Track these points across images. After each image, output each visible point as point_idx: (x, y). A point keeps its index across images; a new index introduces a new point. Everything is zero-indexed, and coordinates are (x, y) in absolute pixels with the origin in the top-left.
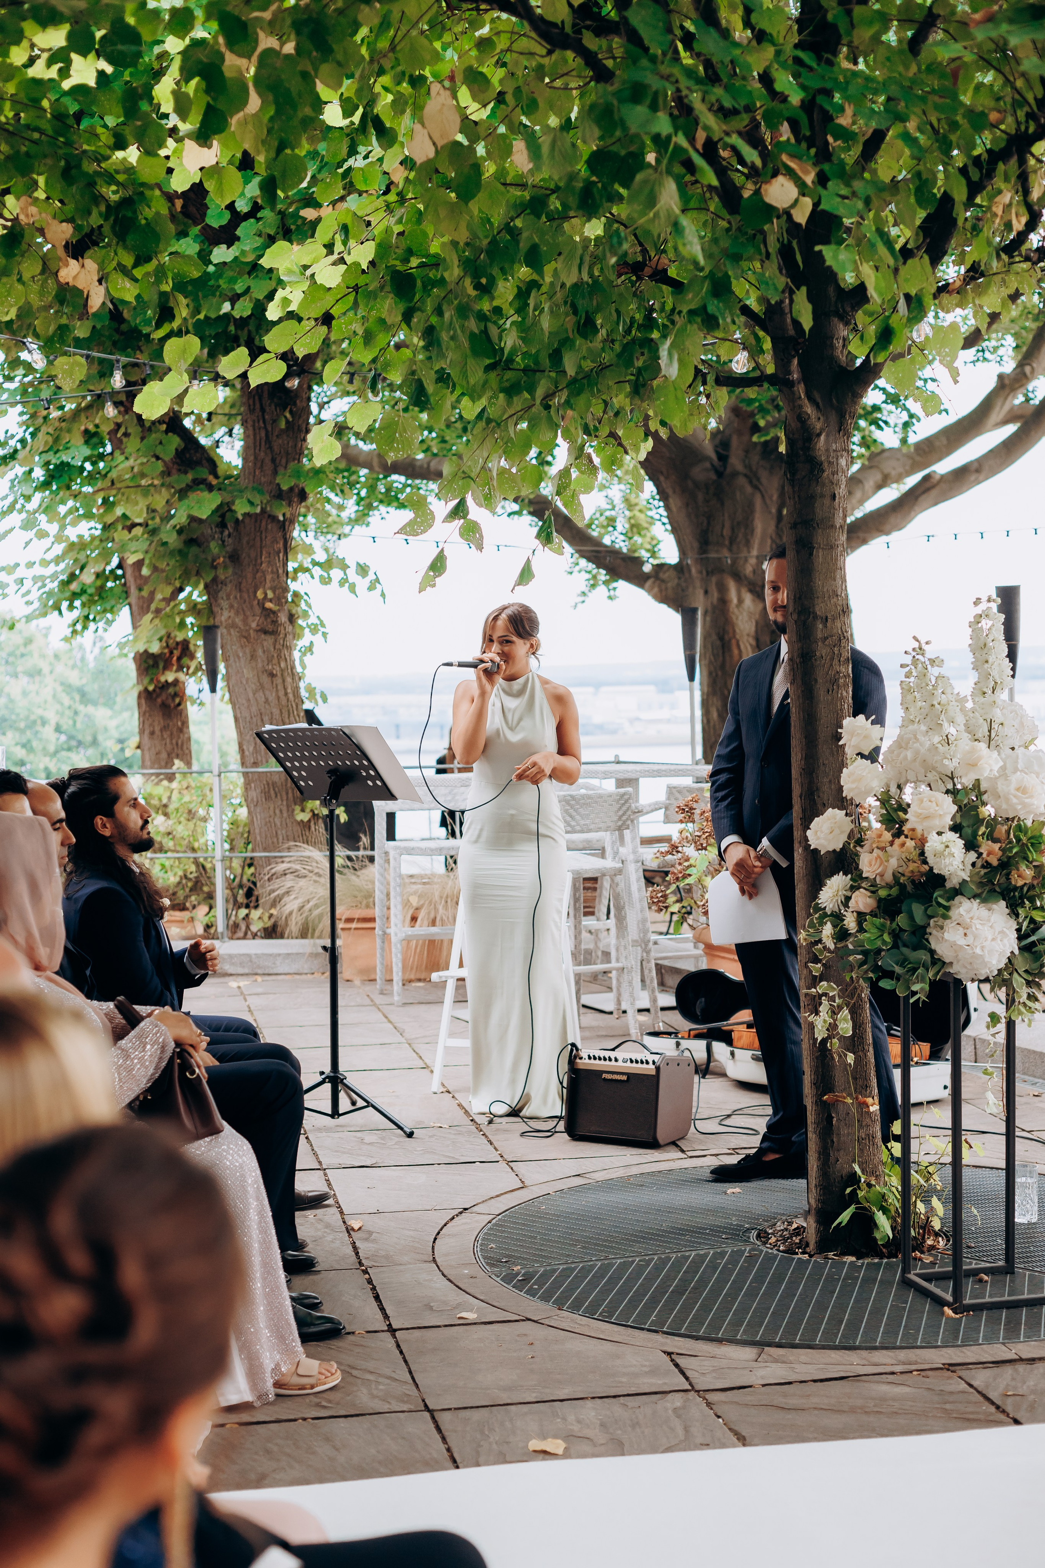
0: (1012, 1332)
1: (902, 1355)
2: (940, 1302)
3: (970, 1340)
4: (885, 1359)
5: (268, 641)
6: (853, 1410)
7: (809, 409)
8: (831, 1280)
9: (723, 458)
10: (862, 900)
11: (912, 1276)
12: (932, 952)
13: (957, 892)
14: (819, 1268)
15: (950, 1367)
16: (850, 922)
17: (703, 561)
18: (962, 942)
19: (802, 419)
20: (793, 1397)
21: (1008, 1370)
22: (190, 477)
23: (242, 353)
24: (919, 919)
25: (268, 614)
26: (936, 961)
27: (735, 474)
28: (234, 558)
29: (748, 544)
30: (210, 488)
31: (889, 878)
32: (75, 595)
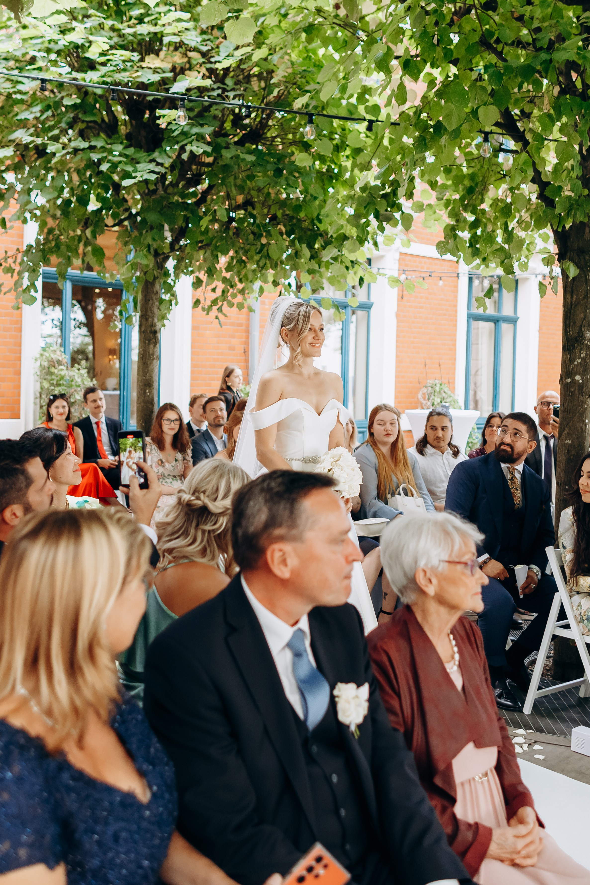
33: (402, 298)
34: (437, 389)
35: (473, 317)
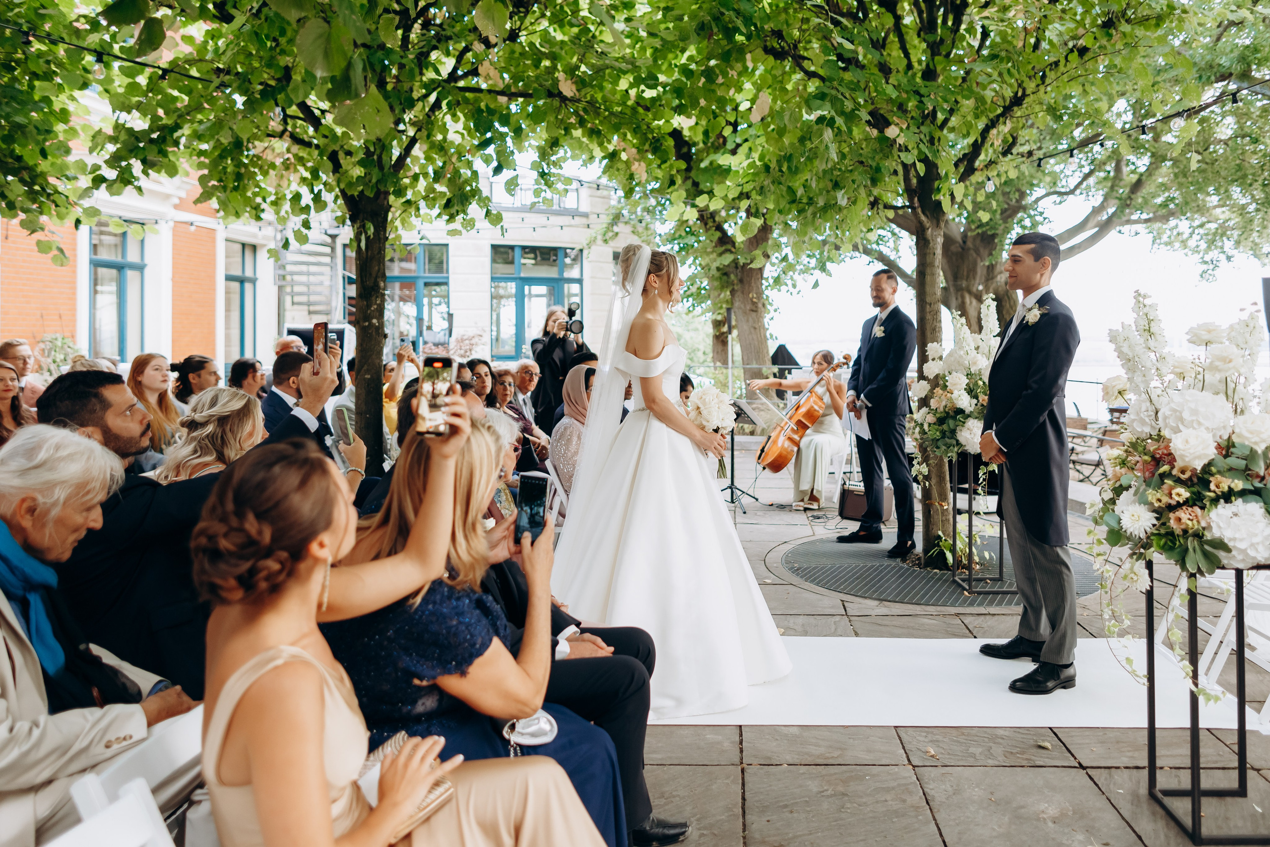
0: (991, 603)
1: (939, 608)
2: (964, 589)
3: (971, 604)
4: (931, 609)
5: (754, 314)
6: (908, 628)
7: (923, 218)
8: (923, 578)
9: (964, 242)
10: (931, 419)
11: (957, 578)
12: (957, 441)
13: (969, 416)
14: (921, 573)
15: (957, 615)
16: (926, 427)
17: (955, 286)
18: (969, 436)
19: (920, 223)
20: (886, 621)
21: (982, 618)
22: (723, 248)
23: (705, 197)
24: (952, 426)
25: (754, 303)
26: (958, 443)
27: (969, 249)
28: (741, 281)
29: (974, 278)
30: (732, 252)
31: (942, 409)
32: (688, 297)
33: (6, 238)
34: (59, 343)
35: (96, 264)
